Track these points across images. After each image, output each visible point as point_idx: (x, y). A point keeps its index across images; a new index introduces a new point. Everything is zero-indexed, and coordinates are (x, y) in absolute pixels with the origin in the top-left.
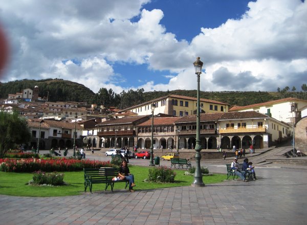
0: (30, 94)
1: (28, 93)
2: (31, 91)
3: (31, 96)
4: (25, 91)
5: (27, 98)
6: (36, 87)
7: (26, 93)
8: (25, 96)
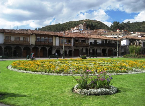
0: (82, 27)
1: (81, 27)
2: (82, 25)
3: (82, 28)
4: (80, 25)
5: (81, 29)
6: (84, 23)
7: (80, 26)
8: (80, 28)
